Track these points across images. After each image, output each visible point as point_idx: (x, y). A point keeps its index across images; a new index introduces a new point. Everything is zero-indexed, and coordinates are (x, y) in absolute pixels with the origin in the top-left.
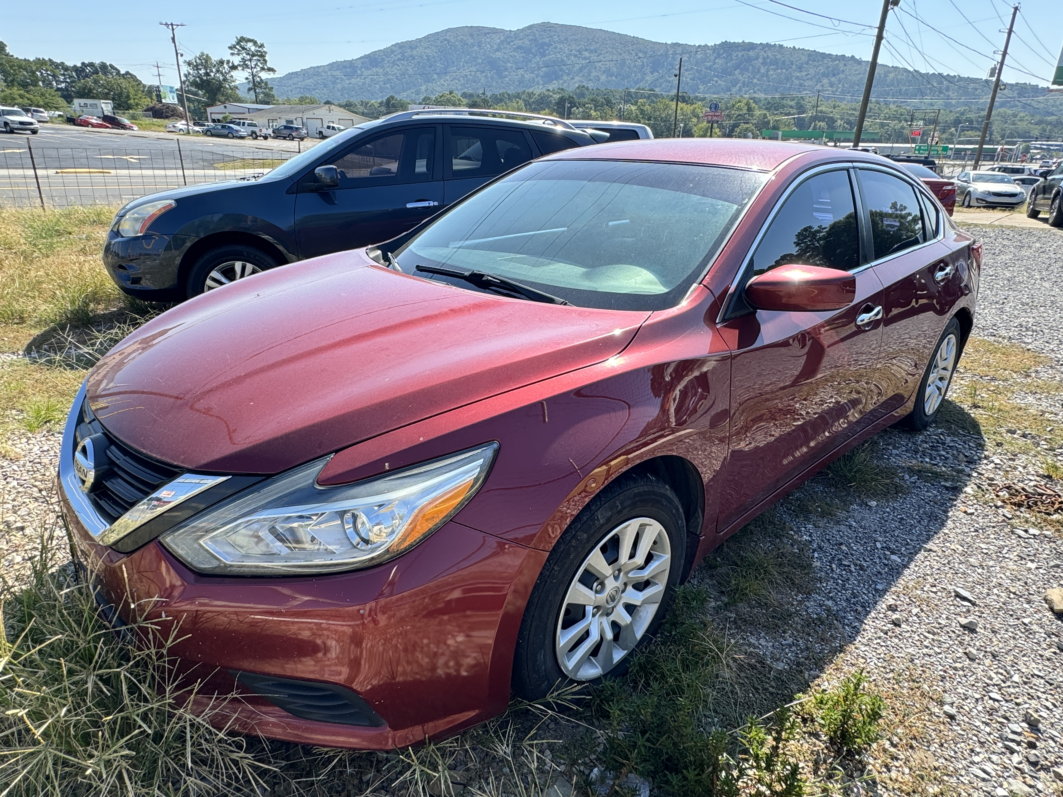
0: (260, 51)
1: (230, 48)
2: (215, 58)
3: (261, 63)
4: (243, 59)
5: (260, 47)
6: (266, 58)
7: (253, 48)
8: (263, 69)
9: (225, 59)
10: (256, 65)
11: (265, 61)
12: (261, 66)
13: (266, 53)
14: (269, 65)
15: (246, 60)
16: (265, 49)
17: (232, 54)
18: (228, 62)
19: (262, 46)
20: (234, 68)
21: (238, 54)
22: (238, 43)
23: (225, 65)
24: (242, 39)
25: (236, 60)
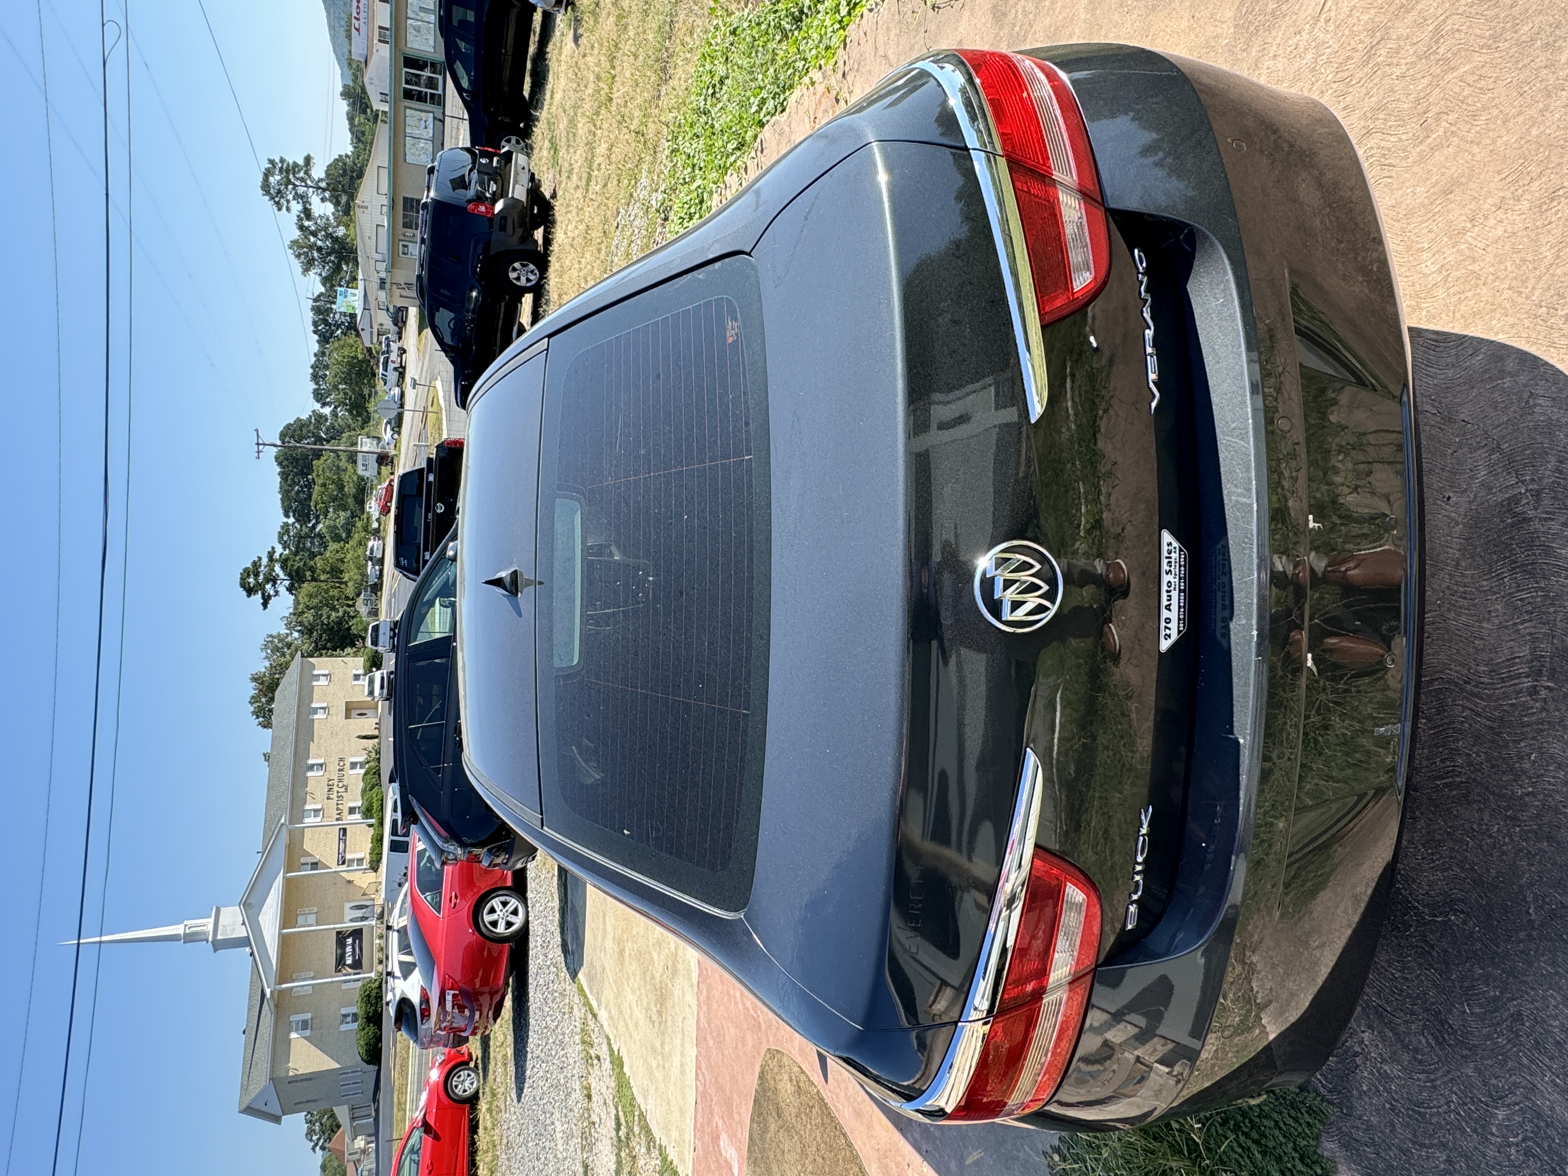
0: (281, 169)
1: (280, 209)
2: (296, 234)
3: (299, 172)
4: (294, 199)
5: (275, 167)
6: (291, 162)
7: (278, 178)
8: (306, 173)
9: (295, 219)
10: (302, 180)
11: (295, 165)
12: (302, 174)
13: (282, 161)
14: (301, 162)
15: (296, 193)
16: (277, 160)
17: (288, 209)
18: (300, 219)
19: (272, 162)
20: (307, 213)
21: (288, 201)
22: (272, 198)
23: (306, 223)
24: (266, 187)
25: (296, 207)
